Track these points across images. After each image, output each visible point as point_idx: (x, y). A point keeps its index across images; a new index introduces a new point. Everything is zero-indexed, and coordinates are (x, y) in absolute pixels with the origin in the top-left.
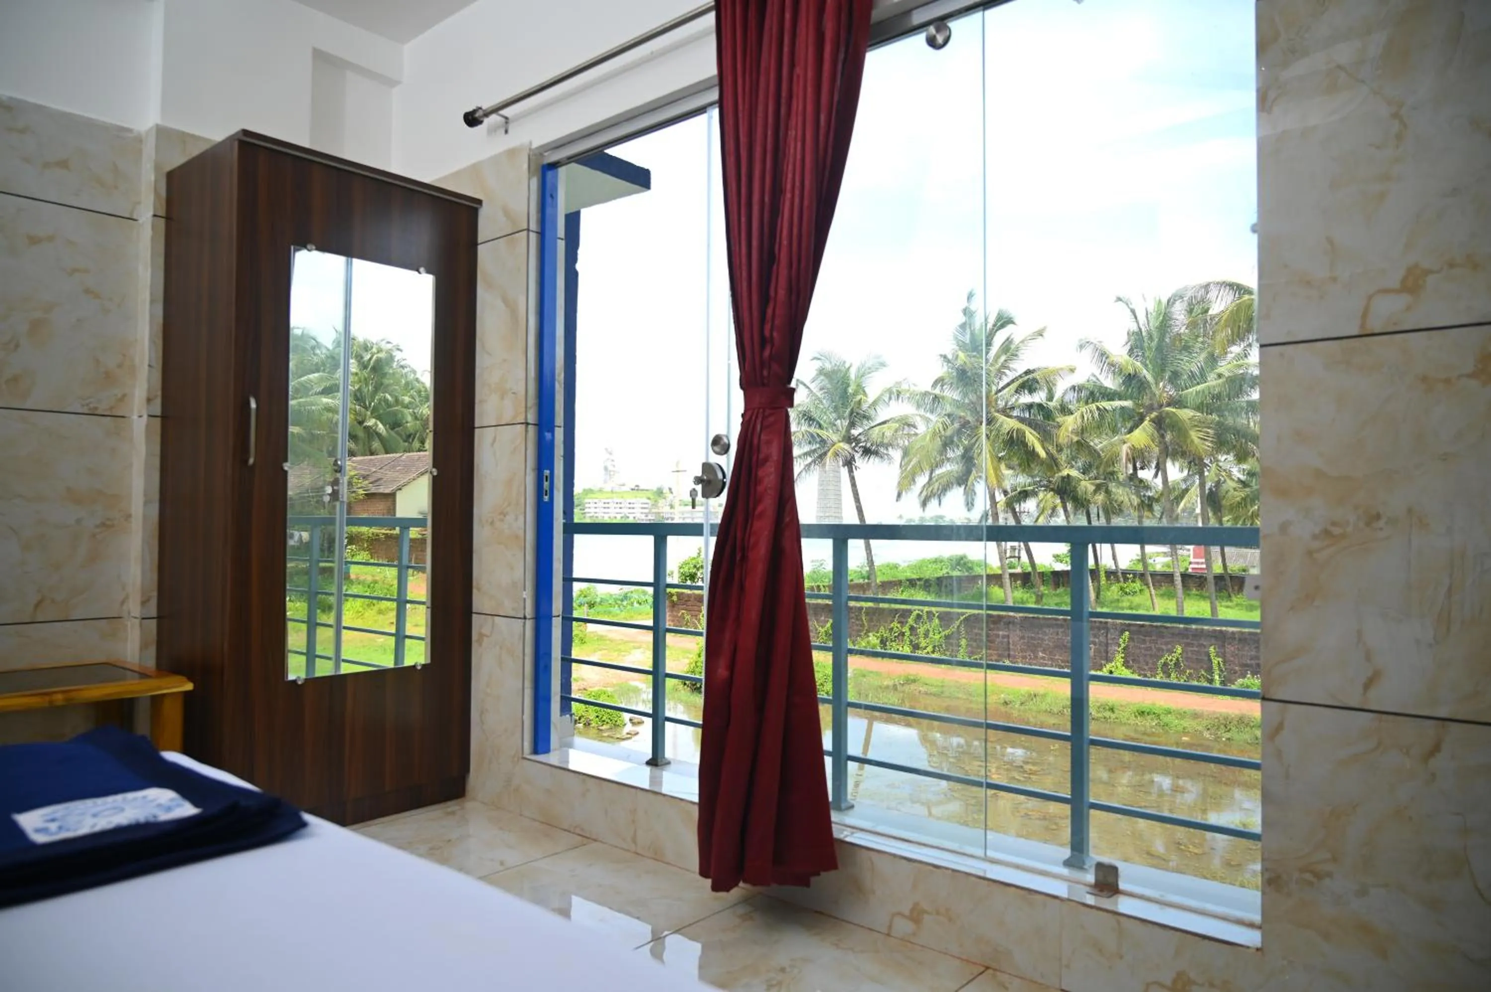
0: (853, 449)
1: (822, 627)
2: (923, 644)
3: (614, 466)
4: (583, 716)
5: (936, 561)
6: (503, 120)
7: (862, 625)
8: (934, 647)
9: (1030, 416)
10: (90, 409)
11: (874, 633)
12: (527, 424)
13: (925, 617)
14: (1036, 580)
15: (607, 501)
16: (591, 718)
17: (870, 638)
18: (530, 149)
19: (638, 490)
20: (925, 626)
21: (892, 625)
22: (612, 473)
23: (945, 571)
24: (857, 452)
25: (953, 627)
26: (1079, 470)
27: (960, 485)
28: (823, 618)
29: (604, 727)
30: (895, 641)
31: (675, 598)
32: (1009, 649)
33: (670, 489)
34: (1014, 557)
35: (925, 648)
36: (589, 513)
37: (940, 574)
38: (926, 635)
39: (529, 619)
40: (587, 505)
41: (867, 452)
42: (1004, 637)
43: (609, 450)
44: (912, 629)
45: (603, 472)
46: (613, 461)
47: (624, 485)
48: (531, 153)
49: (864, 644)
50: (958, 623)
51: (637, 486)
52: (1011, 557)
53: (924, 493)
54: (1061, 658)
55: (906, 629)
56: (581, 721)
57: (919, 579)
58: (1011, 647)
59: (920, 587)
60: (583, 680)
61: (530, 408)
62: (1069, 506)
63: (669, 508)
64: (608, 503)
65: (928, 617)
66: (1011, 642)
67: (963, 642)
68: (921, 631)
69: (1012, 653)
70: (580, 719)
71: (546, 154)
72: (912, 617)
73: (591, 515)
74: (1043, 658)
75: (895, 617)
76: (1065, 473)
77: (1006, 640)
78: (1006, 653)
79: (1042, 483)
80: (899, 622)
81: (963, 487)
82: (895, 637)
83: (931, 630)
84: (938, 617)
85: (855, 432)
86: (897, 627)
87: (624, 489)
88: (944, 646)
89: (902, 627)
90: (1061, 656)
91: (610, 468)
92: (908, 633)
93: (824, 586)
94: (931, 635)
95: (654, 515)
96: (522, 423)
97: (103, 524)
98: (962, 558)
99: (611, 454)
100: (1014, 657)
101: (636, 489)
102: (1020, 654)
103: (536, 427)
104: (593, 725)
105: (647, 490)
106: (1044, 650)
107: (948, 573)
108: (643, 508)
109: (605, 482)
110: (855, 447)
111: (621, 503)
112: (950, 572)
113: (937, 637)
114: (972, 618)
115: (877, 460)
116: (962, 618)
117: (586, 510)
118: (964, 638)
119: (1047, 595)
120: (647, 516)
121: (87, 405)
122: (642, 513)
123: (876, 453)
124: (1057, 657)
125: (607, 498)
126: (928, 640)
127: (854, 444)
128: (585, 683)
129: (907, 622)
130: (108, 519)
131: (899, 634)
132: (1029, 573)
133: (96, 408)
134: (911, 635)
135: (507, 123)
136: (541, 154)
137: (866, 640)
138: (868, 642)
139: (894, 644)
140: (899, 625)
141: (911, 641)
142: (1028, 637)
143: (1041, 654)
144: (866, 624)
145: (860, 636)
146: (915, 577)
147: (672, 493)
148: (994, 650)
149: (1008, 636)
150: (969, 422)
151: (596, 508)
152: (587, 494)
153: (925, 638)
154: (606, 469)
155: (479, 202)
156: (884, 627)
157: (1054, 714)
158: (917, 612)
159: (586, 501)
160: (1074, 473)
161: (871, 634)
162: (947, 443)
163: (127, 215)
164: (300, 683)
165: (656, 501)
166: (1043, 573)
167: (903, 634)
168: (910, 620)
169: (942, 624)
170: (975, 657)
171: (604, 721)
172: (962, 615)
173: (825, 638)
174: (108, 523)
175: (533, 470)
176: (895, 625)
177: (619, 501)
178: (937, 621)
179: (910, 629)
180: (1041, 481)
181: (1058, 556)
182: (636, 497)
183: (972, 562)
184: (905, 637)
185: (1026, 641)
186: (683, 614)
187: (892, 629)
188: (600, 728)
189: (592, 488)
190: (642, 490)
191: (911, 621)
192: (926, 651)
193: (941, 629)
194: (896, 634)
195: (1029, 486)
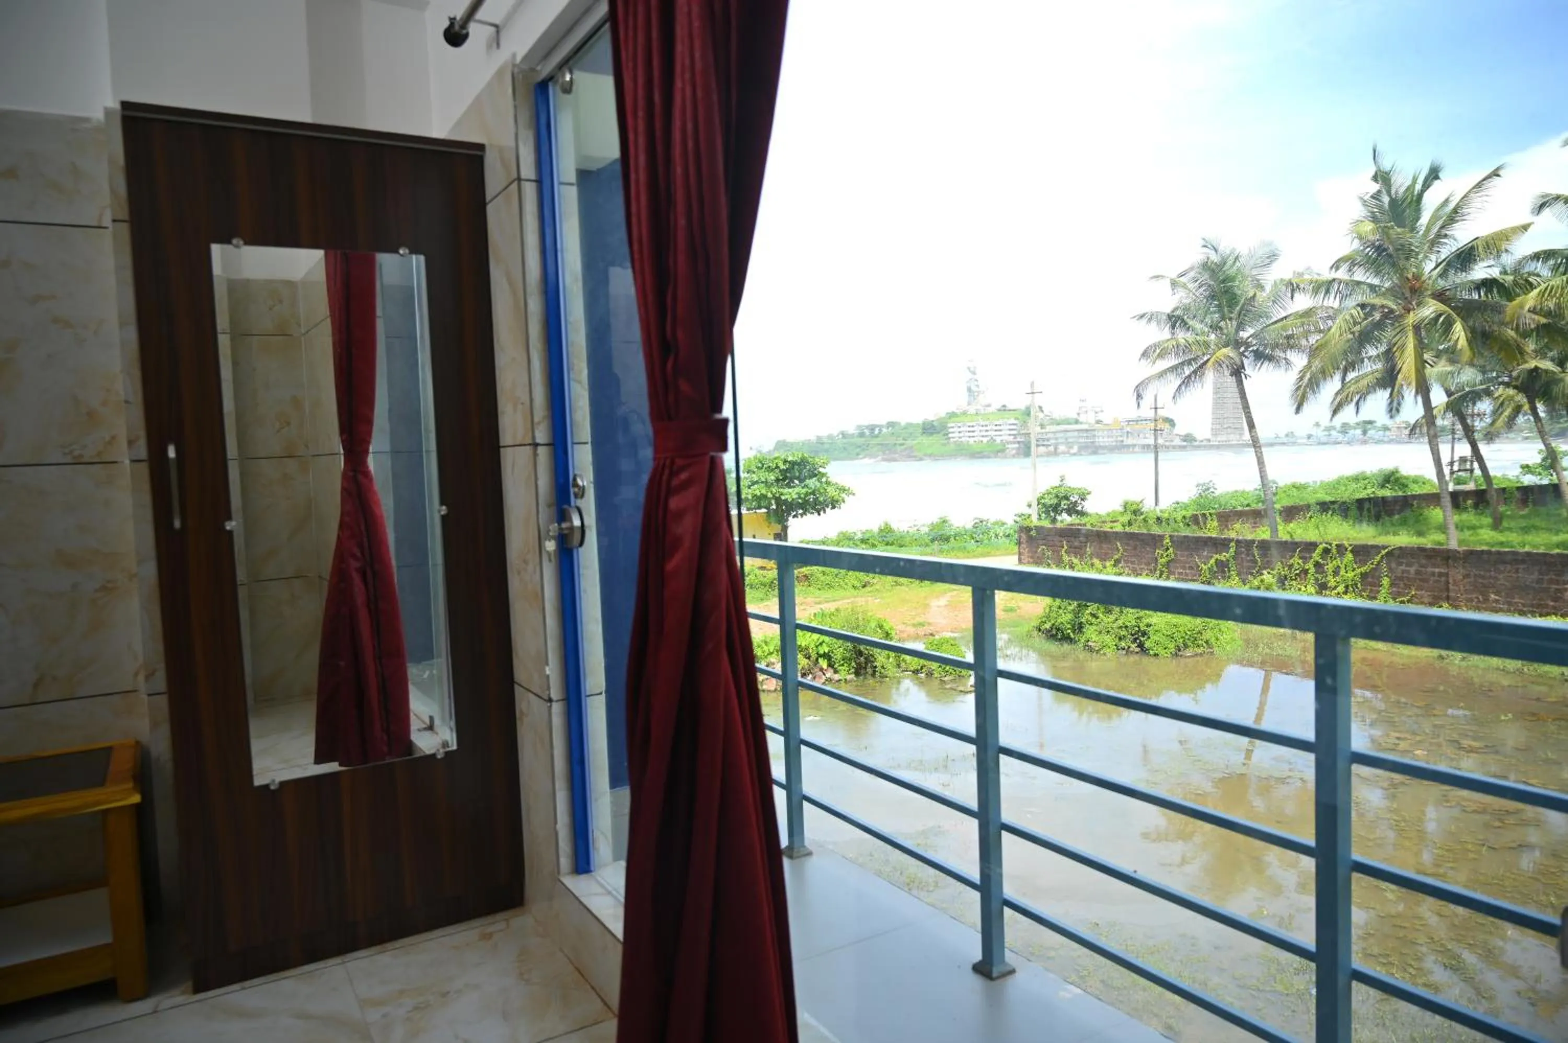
0: (1242, 354)
1: (1205, 564)
2: (1332, 583)
3: (978, 386)
4: (925, 666)
5: (1356, 479)
6: (493, 29)
7: (1255, 562)
8: (1347, 587)
9: (1480, 296)
10: (74, 457)
11: (1269, 570)
12: (536, 445)
13: (1334, 551)
14: (1493, 497)
15: (971, 424)
16: (933, 668)
17: (1264, 577)
18: (514, 65)
19: (1004, 410)
20: (1334, 562)
21: (1292, 561)
22: (976, 394)
23: (1369, 491)
24: (1246, 357)
25: (1372, 564)
26: (1552, 360)
27: (1384, 387)
28: (1205, 553)
29: (946, 679)
30: (1296, 579)
31: (1033, 533)
32: (1448, 590)
33: (1040, 408)
34: (1466, 470)
35: (1335, 587)
36: (953, 438)
37: (1362, 495)
38: (1336, 572)
39: (557, 701)
40: (951, 430)
41: (1260, 356)
42: (1440, 574)
43: (972, 369)
44: (1317, 565)
45: (966, 394)
46: (976, 380)
47: (989, 406)
48: (516, 70)
49: (1256, 584)
50: (1378, 558)
51: (1004, 406)
52: (1459, 470)
53: (1338, 399)
54: (1522, 601)
55: (1310, 566)
56: (923, 670)
57: (1333, 503)
58: (1451, 587)
59: (1334, 511)
60: (929, 624)
61: (539, 423)
62: (1541, 408)
63: (1039, 428)
64: (973, 426)
65: (1338, 552)
66: (1451, 581)
67: (1386, 581)
68: (1330, 567)
69: (1452, 594)
70: (922, 668)
71: (539, 68)
72: (1317, 551)
73: (955, 440)
74: (1497, 601)
75: (1296, 551)
76: (1532, 364)
77: (1443, 579)
78: (1444, 595)
79: (1500, 380)
80: (1300, 558)
81: (1389, 390)
82: (1296, 574)
83: (1342, 566)
84: (1352, 551)
85: (1244, 335)
86: (1298, 563)
87: (990, 410)
88: (1359, 585)
89: (1304, 563)
90: (1520, 598)
91: (974, 388)
92: (1312, 570)
93: (1211, 514)
94: (1342, 572)
95: (1023, 437)
96: (529, 445)
97: (104, 588)
98: (1394, 473)
99: (974, 373)
100: (1456, 599)
101: (1004, 409)
102: (1464, 596)
103: (551, 447)
104: (936, 675)
105: (1014, 410)
106: (1497, 591)
107: (1374, 492)
108: (1010, 430)
109: (969, 404)
110: (1244, 351)
111: (986, 426)
112: (1376, 491)
113: (1350, 575)
114: (1397, 552)
115: (1271, 366)
116: (1383, 552)
117: (950, 435)
118: (1386, 575)
119: (1508, 516)
120: (1015, 438)
121: (71, 452)
122: (1010, 435)
123: (1270, 358)
124: (1516, 600)
125: (972, 421)
126: (1338, 579)
127: (1242, 349)
128: (932, 628)
129: (1311, 557)
130: (109, 582)
131: (1300, 572)
132: (1483, 491)
133: (81, 456)
134: (1317, 572)
135: (498, 32)
136: (533, 70)
137: (1259, 578)
138: (1262, 581)
139: (1294, 583)
140: (1300, 561)
141: (1317, 579)
142: (1475, 575)
143: (1493, 596)
144: (1259, 560)
145: (1252, 574)
146: (1328, 498)
147: (1042, 411)
148: (1426, 591)
149: (1447, 575)
150: (1392, 311)
151: (960, 432)
152: (950, 418)
153: (1334, 577)
154: (969, 390)
155: (481, 147)
156: (1282, 563)
157: (1508, 672)
158: (1324, 545)
159: (949, 425)
160: (1547, 365)
161: (1265, 572)
162: (1365, 338)
163: (95, 223)
164: (272, 787)
165: (1025, 422)
166: (1504, 490)
167: (1306, 572)
168: (1314, 555)
169: (1358, 560)
170: (1402, 599)
171: (947, 672)
172: (1384, 549)
173: (1208, 576)
174: (110, 585)
175: (549, 506)
176: (1296, 561)
177: (984, 423)
178: (1349, 556)
179: (1315, 566)
180: (1498, 377)
181: (1527, 466)
182: (1003, 418)
183: (1407, 478)
184: (1309, 576)
185: (1472, 579)
186: (1043, 549)
187: (1291, 567)
188: (943, 679)
189: (955, 411)
190: (1010, 410)
191: (1316, 555)
192: (1336, 591)
193: (1355, 566)
194: (1298, 572)
195: (1482, 384)
